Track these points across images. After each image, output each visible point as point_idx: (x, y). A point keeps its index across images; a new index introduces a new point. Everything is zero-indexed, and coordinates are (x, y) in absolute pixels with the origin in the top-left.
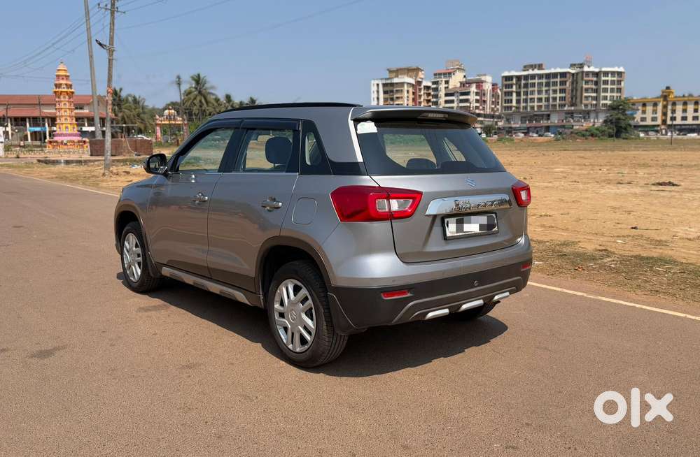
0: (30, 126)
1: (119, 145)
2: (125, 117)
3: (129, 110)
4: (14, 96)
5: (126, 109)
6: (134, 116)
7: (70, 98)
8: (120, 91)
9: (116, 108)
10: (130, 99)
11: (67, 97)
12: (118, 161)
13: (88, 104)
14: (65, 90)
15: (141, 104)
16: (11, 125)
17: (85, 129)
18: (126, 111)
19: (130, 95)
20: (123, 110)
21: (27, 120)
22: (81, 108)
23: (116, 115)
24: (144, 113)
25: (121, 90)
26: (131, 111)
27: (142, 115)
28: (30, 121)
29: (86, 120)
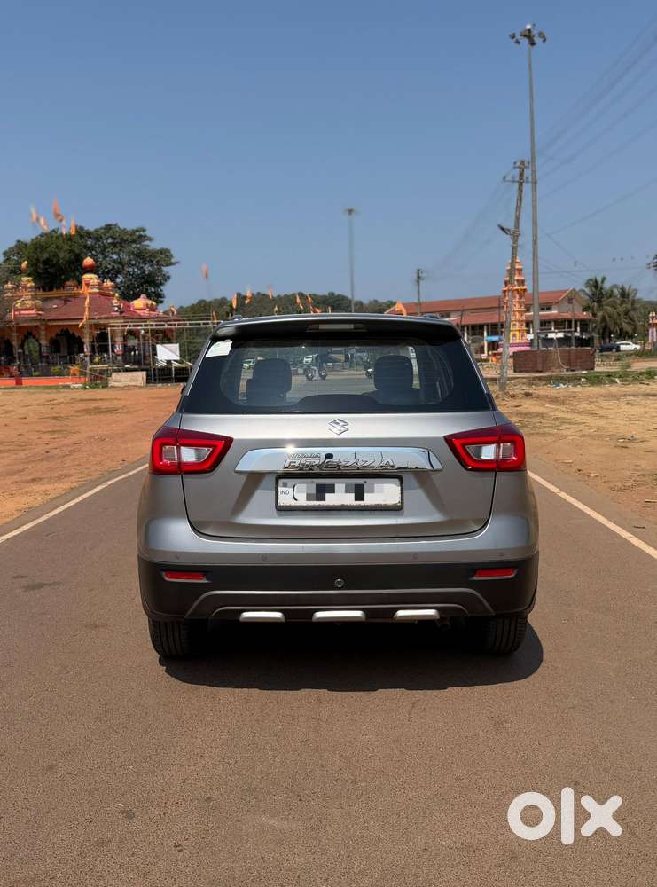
0: (488, 335)
1: (547, 357)
2: (607, 316)
3: (612, 306)
4: (474, 299)
5: (607, 305)
6: (619, 315)
7: (521, 297)
8: (603, 282)
9: (596, 304)
10: (616, 291)
11: (517, 296)
12: (540, 378)
13: (557, 303)
14: (517, 287)
15: (630, 298)
16: (468, 334)
17: (551, 335)
18: (609, 308)
19: (616, 286)
20: (606, 307)
21: (485, 327)
22: (549, 309)
23: (594, 315)
24: (634, 309)
25: (604, 279)
26: (615, 308)
27: (632, 313)
28: (488, 329)
29: (553, 324)
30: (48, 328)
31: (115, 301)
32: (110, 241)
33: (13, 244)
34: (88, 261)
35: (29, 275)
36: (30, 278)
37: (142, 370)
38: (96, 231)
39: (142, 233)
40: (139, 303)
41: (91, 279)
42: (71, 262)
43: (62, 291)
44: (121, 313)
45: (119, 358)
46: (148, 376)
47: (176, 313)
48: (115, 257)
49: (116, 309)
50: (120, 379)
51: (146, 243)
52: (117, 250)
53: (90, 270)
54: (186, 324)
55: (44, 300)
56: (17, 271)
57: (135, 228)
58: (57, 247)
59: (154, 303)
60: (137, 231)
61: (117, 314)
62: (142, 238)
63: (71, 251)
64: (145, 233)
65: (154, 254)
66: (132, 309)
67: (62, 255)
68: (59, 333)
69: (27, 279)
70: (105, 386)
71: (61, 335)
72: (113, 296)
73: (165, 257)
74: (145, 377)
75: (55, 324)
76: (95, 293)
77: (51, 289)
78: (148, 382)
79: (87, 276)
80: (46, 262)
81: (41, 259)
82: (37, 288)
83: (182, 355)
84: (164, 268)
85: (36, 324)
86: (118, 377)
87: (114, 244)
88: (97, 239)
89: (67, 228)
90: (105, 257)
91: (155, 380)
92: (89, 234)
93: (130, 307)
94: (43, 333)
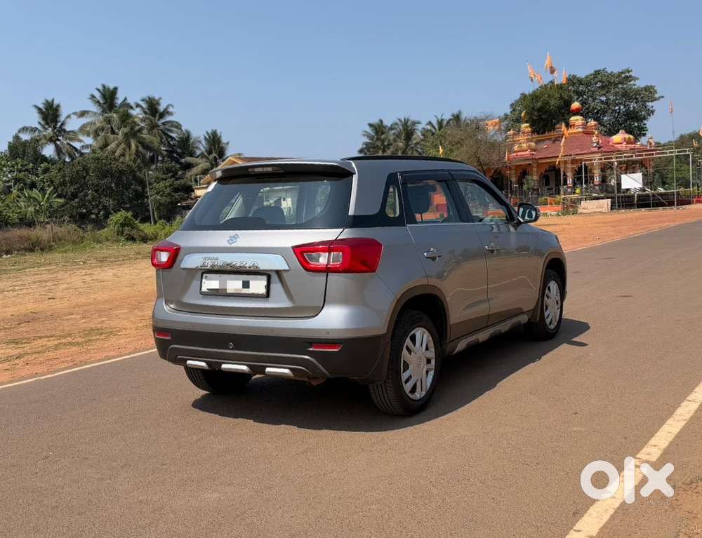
30: (539, 165)
31: (594, 138)
32: (599, 84)
33: (518, 97)
34: (576, 105)
35: (527, 122)
36: (528, 125)
37: (607, 198)
38: (587, 77)
39: (627, 74)
40: (618, 138)
41: (577, 120)
42: (560, 108)
43: (552, 133)
44: (599, 148)
45: (597, 188)
46: (612, 203)
47: (653, 144)
48: (603, 98)
49: (595, 144)
50: (588, 206)
51: (632, 82)
52: (604, 92)
53: (577, 112)
54: (653, 154)
55: (537, 142)
56: (518, 120)
57: (621, 71)
58: (549, 96)
59: (632, 137)
60: (622, 73)
61: (596, 149)
62: (628, 78)
63: (561, 98)
64: (631, 73)
65: (638, 92)
66: (611, 144)
67: (552, 102)
68: (548, 169)
69: (525, 125)
70: (575, 213)
71: (549, 171)
72: (593, 133)
73: (649, 93)
74: (610, 204)
75: (544, 161)
76: (578, 133)
77: (543, 133)
78: (611, 209)
79: (573, 118)
80: (540, 110)
81: (536, 108)
82: (533, 132)
83: (646, 183)
84: (648, 104)
85: (528, 163)
86: (586, 205)
87: (602, 88)
88: (588, 84)
89: (560, 78)
90: (594, 99)
91: (619, 206)
92: (580, 82)
93: (609, 142)
94: (535, 169)
